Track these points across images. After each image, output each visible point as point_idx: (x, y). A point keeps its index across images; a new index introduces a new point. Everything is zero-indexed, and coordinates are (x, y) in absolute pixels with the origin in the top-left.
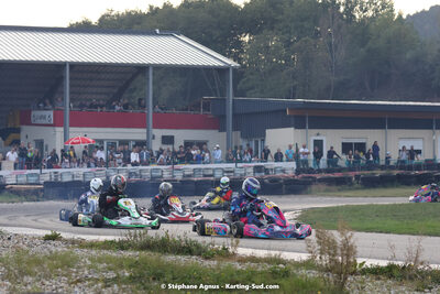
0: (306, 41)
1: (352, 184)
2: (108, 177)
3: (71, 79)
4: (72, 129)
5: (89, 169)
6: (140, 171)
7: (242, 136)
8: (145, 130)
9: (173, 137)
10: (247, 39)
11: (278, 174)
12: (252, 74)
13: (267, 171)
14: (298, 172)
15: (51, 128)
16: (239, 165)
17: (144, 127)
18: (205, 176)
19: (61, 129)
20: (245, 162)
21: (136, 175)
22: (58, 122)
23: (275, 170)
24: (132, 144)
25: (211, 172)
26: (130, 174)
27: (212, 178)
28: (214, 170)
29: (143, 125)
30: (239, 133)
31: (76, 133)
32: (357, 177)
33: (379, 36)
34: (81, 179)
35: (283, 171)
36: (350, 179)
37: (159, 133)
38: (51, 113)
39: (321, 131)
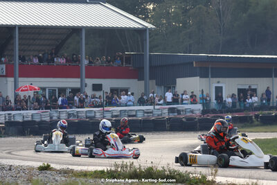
0: (200, 8)
1: (252, 122)
2: (51, 118)
3: (19, 39)
4: (20, 79)
5: (36, 111)
6: (77, 112)
7: (156, 84)
8: (79, 80)
9: (101, 85)
10: (151, 7)
11: (188, 114)
12: (156, 35)
13: (179, 112)
14: (204, 112)
15: (4, 78)
16: (157, 107)
17: (78, 78)
18: (129, 116)
19: (12, 79)
20: (161, 105)
21: (74, 116)
22: (9, 73)
23: (185, 110)
24: (68, 91)
25: (134, 113)
26: (69, 115)
27: (134, 118)
28: (136, 111)
29: (78, 75)
30: (154, 81)
31: (24, 82)
32: (257, 116)
33: (258, 4)
34: (30, 119)
35: (192, 111)
36: (251, 117)
37: (90, 82)
38: (4, 66)
39: (220, 79)
